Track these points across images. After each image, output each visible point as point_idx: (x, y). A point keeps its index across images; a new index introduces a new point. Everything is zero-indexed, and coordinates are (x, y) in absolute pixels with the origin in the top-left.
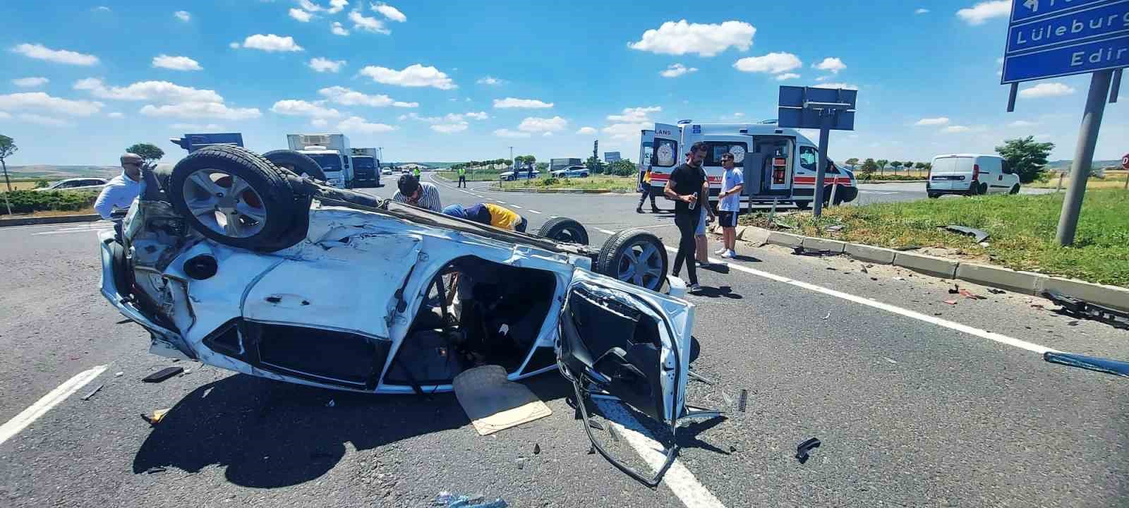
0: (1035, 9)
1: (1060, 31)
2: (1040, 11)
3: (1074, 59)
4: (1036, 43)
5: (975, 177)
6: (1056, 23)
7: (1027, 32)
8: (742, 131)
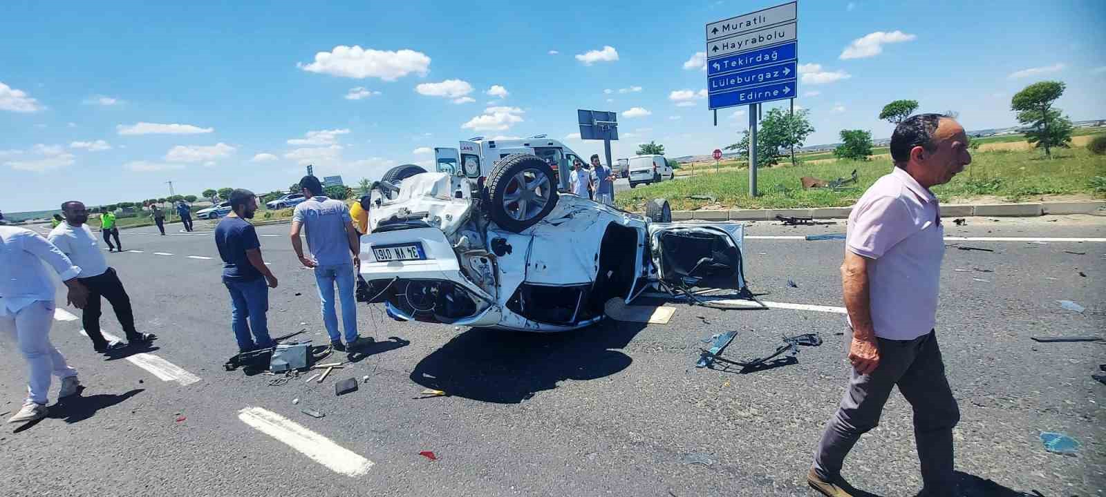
0: (719, 69)
1: (732, 82)
2: (721, 71)
3: (741, 97)
4: (723, 88)
5: (655, 169)
6: (730, 77)
7: (717, 80)
8: (525, 145)
